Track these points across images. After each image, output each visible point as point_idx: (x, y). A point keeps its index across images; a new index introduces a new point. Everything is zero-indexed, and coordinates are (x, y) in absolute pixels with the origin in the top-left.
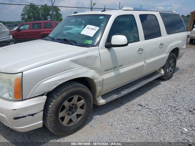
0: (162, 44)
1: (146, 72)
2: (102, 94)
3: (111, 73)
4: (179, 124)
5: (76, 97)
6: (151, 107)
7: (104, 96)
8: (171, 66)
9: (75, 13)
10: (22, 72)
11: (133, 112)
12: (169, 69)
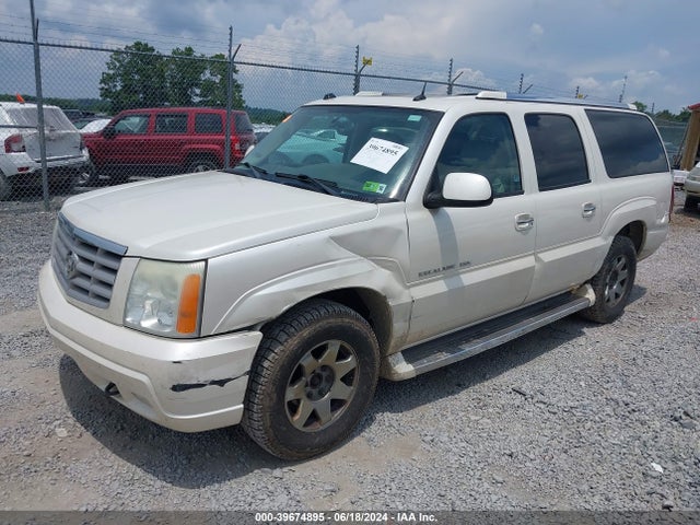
0: (590, 207)
1: (538, 292)
2: (404, 348)
3: (436, 283)
4: (637, 451)
5: (334, 347)
6: (554, 401)
7: (411, 354)
8: (620, 279)
9: (326, 98)
10: (206, 260)
11: (498, 410)
12: (611, 287)
